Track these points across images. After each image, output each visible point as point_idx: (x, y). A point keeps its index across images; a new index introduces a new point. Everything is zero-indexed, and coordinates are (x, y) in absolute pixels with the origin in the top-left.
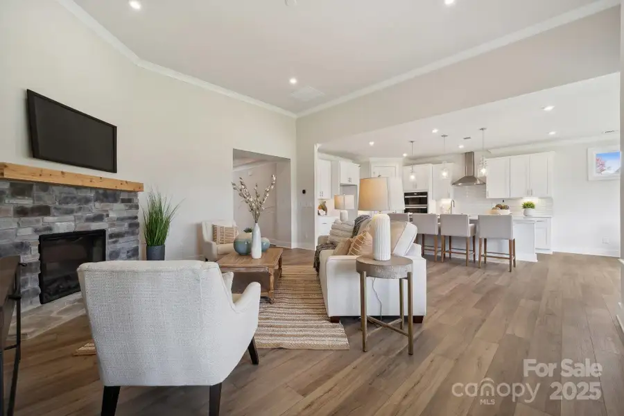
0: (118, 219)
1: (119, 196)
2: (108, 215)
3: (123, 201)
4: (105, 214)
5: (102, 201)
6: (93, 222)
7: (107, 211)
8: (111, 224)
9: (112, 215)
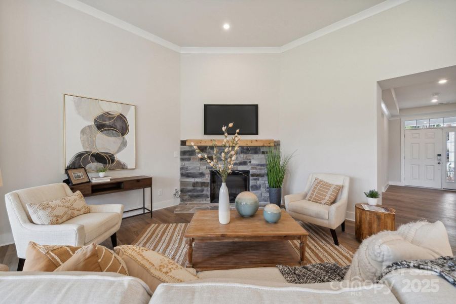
0: (258, 165)
1: (260, 149)
2: (250, 162)
3: (263, 153)
4: (248, 161)
5: (246, 153)
6: (239, 165)
7: (250, 159)
8: (253, 168)
9: (253, 162)
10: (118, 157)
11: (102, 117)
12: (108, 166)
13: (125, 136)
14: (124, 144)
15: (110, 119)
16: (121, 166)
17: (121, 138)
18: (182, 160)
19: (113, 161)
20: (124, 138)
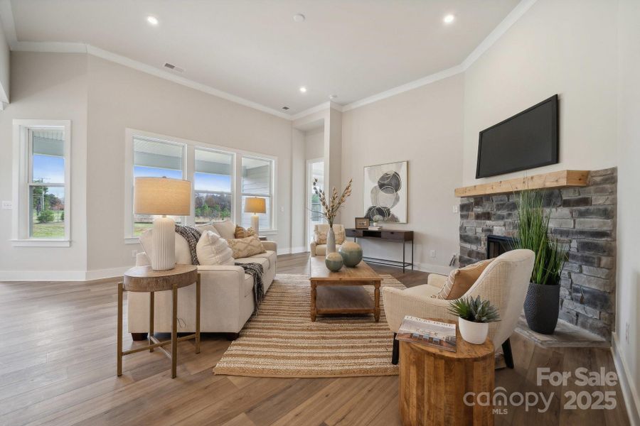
10: (393, 211)
11: (383, 178)
12: (386, 219)
13: (398, 192)
14: (397, 199)
15: (388, 178)
16: (395, 220)
17: (395, 193)
18: (462, 216)
19: (389, 214)
20: (397, 194)
